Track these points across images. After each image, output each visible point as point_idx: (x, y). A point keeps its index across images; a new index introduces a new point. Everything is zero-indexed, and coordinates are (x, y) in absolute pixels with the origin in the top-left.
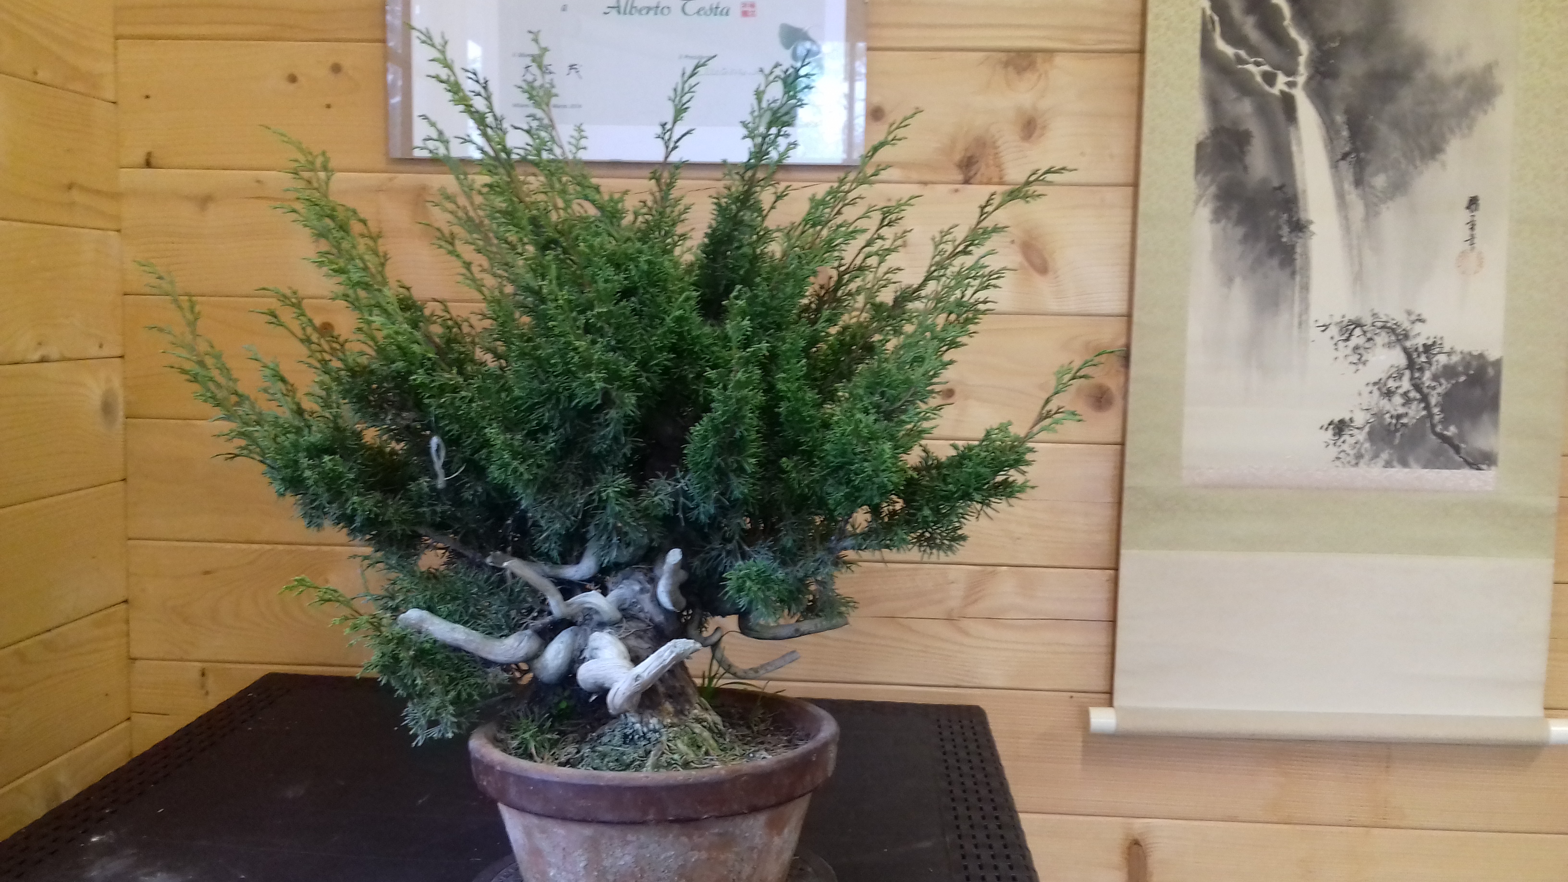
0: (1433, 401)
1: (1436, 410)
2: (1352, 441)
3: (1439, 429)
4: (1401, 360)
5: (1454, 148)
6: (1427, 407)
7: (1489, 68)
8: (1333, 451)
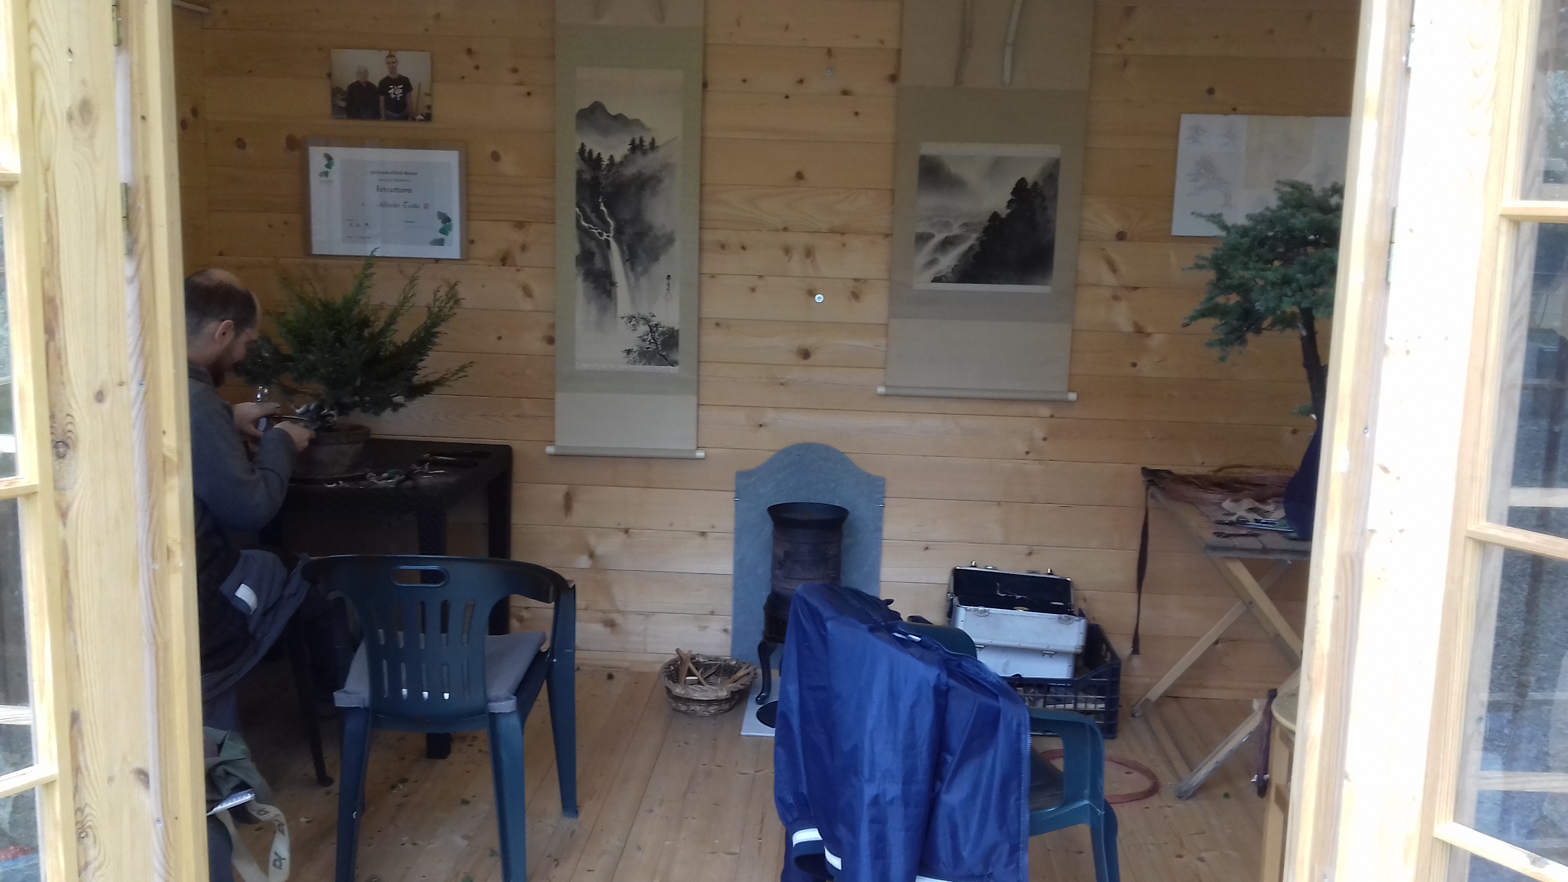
0: (658, 343)
1: (659, 346)
2: (632, 356)
3: (660, 353)
4: (648, 329)
5: (663, 258)
6: (657, 345)
7: (672, 232)
8: (626, 360)
